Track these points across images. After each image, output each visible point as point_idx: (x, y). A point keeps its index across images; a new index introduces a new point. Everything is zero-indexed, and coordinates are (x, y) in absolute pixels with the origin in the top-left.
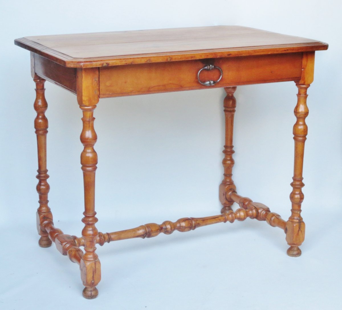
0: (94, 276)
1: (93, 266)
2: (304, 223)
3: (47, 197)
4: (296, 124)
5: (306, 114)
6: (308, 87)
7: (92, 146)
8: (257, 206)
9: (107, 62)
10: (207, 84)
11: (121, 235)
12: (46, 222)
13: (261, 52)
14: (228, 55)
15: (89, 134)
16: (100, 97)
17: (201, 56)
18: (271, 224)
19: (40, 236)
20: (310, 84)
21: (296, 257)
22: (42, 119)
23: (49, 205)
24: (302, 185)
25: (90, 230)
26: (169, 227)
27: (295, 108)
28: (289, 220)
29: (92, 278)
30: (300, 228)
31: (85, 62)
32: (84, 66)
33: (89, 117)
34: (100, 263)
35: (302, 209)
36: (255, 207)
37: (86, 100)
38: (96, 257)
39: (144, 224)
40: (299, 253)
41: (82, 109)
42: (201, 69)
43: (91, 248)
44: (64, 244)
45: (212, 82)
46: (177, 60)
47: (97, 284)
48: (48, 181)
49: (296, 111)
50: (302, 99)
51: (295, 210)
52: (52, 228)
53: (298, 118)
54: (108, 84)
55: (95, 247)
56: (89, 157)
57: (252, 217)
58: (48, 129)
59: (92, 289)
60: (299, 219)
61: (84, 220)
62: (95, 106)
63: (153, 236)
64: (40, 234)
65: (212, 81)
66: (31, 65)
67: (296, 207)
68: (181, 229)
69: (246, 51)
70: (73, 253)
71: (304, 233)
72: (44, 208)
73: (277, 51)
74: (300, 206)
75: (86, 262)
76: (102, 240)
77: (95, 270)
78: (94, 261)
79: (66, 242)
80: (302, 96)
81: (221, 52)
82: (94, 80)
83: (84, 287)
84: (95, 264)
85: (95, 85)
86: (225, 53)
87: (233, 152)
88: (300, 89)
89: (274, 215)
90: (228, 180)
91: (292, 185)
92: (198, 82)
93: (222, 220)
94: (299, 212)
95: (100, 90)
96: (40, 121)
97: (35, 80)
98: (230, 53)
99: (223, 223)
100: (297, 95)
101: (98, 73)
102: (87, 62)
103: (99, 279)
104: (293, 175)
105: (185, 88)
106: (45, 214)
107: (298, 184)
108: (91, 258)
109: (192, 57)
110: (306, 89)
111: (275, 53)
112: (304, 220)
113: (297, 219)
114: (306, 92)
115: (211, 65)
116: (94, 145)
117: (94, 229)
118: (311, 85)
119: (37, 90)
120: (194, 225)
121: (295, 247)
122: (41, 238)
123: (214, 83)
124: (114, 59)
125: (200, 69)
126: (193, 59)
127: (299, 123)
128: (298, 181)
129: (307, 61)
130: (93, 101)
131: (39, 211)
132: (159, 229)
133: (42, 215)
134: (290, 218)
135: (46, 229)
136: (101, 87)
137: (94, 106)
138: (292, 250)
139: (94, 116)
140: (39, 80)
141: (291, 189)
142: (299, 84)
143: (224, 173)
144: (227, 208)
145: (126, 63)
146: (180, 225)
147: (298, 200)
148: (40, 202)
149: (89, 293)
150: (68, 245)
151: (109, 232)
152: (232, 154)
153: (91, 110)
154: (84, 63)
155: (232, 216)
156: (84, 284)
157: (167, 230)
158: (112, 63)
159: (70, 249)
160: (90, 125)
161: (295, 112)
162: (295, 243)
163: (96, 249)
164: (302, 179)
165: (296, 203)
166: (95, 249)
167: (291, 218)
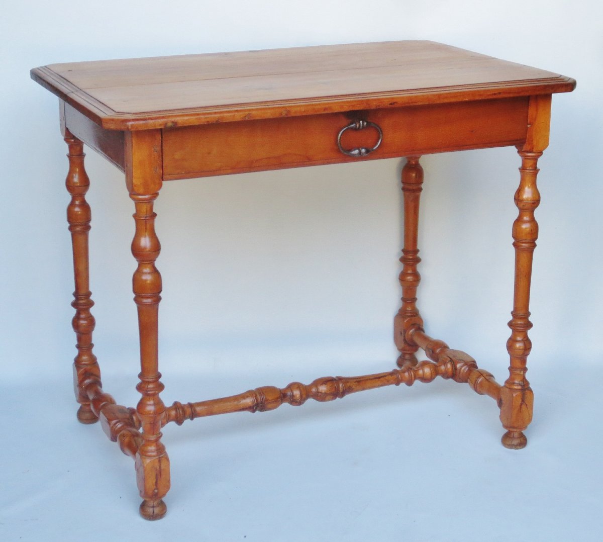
0: (158, 482)
1: (157, 465)
2: (531, 391)
3: (90, 339)
4: (518, 221)
5: (536, 202)
6: (539, 156)
7: (152, 262)
8: (454, 356)
9: (173, 119)
10: (354, 155)
11: (213, 407)
12: (87, 381)
13: (451, 97)
14: (391, 104)
15: (145, 242)
16: (164, 179)
17: (342, 107)
18: (476, 390)
19: (79, 405)
20: (544, 150)
21: (518, 449)
22: (80, 206)
23: (95, 351)
24: (529, 325)
25: (150, 405)
26: (297, 393)
27: (517, 192)
28: (505, 386)
29: (154, 484)
30: (523, 400)
31: (134, 120)
32: (132, 128)
33: (145, 214)
34: (168, 460)
35: (527, 366)
36: (450, 358)
37: (139, 184)
38: (161, 450)
39: (253, 388)
40: (523, 442)
41: (134, 199)
42: (345, 129)
43: (153, 434)
44: (114, 422)
45: (363, 151)
46: (298, 114)
47: (164, 495)
48: (93, 311)
49: (517, 198)
50: (528, 178)
51: (516, 369)
52: (97, 392)
53: (522, 210)
54: (177, 156)
55: (160, 433)
56: (146, 280)
57: (446, 376)
58: (91, 224)
59: (155, 503)
60: (522, 384)
61: (139, 388)
62: (156, 195)
63: (270, 409)
64: (79, 401)
65: (362, 148)
66: (61, 113)
67: (518, 364)
68: (320, 397)
69: (423, 96)
70: (127, 440)
71: (532, 409)
72: (85, 358)
73: (481, 95)
74: (524, 362)
75: (145, 459)
76: (180, 415)
77: (160, 473)
78: (158, 457)
79: (117, 420)
80: (530, 171)
81: (379, 99)
82: (153, 149)
83: (142, 500)
84: (160, 461)
85: (154, 158)
86: (385, 101)
87: (418, 260)
88: (525, 158)
89: (481, 374)
90: (409, 309)
91: (510, 324)
92: (338, 151)
93: (392, 380)
94: (522, 373)
95: (164, 167)
96: (77, 209)
97: (66, 140)
98: (395, 100)
99: (394, 386)
100: (519, 169)
101: (160, 136)
102: (137, 120)
103: (168, 487)
104: (512, 309)
105: (317, 160)
106: (89, 367)
107: (520, 324)
108: (153, 452)
109: (325, 109)
110: (535, 159)
111: (477, 98)
112: (531, 386)
113: (519, 385)
114: (536, 164)
115: (361, 122)
116: (155, 260)
117: (159, 403)
118: (543, 152)
119: (70, 157)
120: (341, 390)
121: (516, 432)
122: (81, 408)
123: (367, 151)
124: (187, 113)
125: (343, 128)
126: (326, 112)
127: (522, 218)
128: (521, 319)
129: (537, 110)
130: (152, 186)
131: (78, 362)
132: (280, 397)
133: (82, 370)
134: (507, 382)
135: (88, 393)
136: (166, 162)
137: (154, 194)
138: (510, 437)
139: (155, 211)
140: (73, 140)
141: (509, 332)
142: (523, 150)
143: (402, 296)
144: (407, 357)
145: (208, 122)
146: (317, 389)
147: (521, 352)
148: (78, 347)
149: (150, 510)
150: (119, 425)
151: (193, 401)
152: (416, 264)
153: (150, 202)
154: (133, 123)
155: (409, 374)
156: (141, 496)
157: (294, 398)
158: (181, 120)
159: (122, 432)
160: (148, 226)
161: (515, 199)
162: (516, 425)
163: (161, 436)
164: (528, 314)
165: (517, 357)
166: (159, 436)
167: (509, 382)
